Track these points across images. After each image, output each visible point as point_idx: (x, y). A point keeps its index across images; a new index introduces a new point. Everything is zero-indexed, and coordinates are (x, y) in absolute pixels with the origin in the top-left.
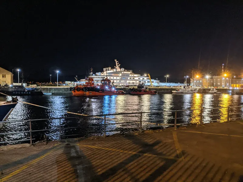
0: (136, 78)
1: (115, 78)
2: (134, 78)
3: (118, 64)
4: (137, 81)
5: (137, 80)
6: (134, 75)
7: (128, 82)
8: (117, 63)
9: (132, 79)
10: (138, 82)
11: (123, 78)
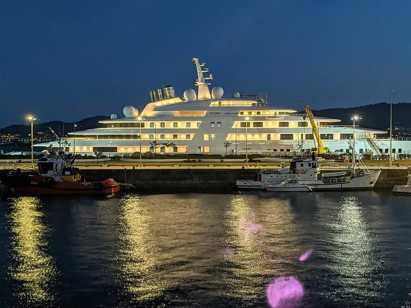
0: (268, 125)
1: (181, 125)
2: (260, 124)
3: (205, 75)
4: (272, 135)
5: (274, 131)
6: (262, 112)
7: (231, 137)
8: (202, 68)
9: (252, 126)
10: (276, 137)
11: (213, 126)
